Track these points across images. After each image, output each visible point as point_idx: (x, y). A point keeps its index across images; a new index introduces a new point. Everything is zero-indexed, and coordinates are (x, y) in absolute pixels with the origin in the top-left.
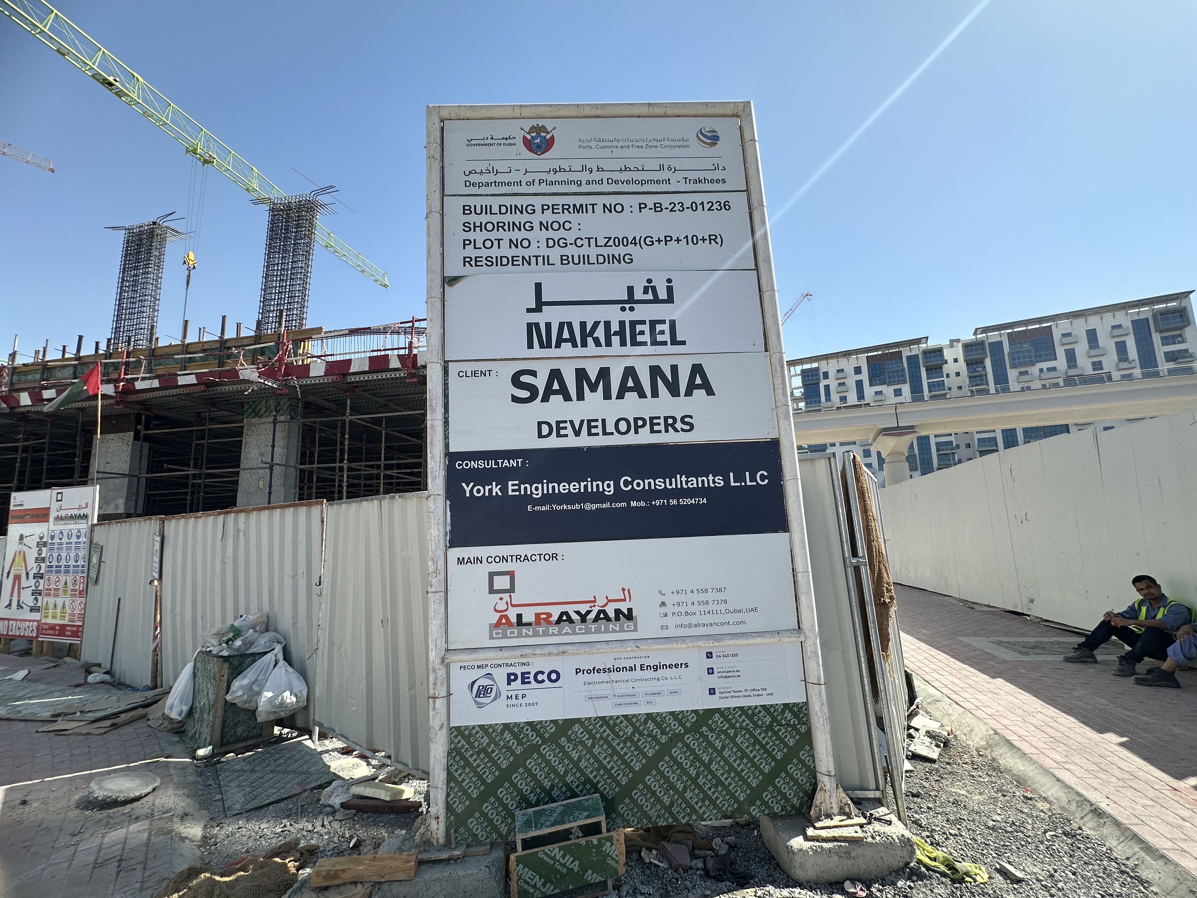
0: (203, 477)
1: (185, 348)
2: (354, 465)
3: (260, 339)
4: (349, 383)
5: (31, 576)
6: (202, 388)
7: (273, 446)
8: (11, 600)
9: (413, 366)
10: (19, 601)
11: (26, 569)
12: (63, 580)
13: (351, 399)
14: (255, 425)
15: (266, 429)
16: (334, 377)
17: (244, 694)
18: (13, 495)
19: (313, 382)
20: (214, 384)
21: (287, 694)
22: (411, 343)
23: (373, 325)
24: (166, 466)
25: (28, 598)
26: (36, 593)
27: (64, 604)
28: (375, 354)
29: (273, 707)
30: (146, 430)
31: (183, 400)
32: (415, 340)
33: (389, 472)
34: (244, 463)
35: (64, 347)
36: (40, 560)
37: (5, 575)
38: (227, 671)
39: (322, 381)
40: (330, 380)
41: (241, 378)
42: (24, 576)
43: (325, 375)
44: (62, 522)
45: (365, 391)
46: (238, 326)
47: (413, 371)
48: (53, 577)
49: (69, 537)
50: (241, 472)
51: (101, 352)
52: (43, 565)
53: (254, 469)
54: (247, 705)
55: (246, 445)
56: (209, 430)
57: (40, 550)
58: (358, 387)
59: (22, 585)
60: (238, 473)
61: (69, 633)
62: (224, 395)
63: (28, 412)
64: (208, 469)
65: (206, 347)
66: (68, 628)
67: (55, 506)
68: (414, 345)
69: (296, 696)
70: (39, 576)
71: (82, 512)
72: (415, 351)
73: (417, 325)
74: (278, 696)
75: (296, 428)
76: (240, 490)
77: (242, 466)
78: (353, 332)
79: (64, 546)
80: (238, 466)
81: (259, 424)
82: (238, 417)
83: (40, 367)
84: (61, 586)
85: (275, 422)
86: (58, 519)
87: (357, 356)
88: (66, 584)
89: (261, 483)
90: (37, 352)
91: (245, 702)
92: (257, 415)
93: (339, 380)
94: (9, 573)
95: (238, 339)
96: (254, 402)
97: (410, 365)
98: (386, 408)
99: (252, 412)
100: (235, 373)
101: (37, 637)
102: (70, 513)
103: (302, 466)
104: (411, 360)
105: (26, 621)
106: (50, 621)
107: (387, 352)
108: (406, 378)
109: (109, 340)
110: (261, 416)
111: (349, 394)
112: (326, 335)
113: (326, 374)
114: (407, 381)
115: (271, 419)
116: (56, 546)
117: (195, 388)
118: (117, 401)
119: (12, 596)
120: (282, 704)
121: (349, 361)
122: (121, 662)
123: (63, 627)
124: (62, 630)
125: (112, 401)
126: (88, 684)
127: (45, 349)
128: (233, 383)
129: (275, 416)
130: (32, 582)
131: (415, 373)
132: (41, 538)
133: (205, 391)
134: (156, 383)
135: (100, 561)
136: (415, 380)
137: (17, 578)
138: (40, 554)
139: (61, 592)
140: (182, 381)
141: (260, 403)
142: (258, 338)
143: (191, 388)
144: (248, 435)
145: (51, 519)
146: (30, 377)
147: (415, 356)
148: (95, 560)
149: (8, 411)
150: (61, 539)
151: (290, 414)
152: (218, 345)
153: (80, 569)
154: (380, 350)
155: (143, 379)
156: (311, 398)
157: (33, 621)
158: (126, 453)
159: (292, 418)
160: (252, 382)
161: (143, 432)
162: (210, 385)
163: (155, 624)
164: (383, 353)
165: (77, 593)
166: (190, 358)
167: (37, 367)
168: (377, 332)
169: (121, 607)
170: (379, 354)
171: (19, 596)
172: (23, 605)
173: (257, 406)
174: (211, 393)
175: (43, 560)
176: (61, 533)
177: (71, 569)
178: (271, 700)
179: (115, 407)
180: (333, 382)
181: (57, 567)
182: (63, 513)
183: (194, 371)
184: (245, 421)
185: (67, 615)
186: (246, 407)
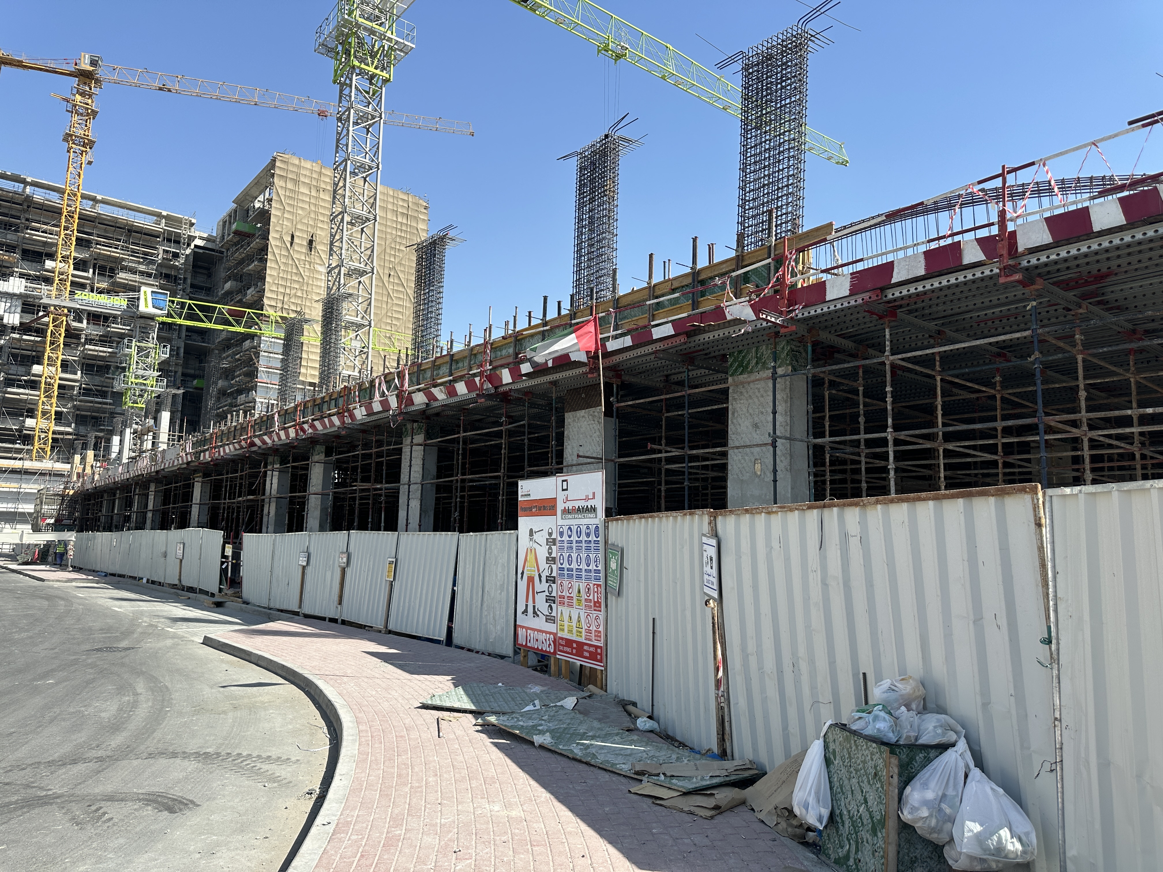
0: (686, 459)
1: (652, 290)
2: (903, 435)
3: (743, 260)
4: (889, 302)
5: (544, 579)
6: (682, 339)
7: (774, 413)
8: (527, 606)
9: (1010, 254)
10: (534, 607)
11: (538, 570)
12: (576, 586)
13: (891, 328)
14: (742, 383)
15: (759, 389)
16: (866, 296)
17: (931, 815)
18: (521, 483)
19: (832, 308)
20: (697, 331)
21: (1005, 833)
22: (1002, 214)
23: (927, 196)
24: (649, 446)
25: (542, 606)
26: (550, 599)
27: (579, 617)
28: (934, 245)
29: (985, 850)
30: (618, 402)
31: (661, 359)
32: (1009, 207)
33: (951, 446)
34: (733, 439)
35: (530, 313)
36: (550, 560)
37: (519, 576)
38: (896, 770)
39: (846, 304)
40: (860, 301)
41: (729, 317)
42: (537, 579)
43: (851, 295)
44: (570, 516)
45: (910, 312)
46: (711, 248)
47: (1011, 262)
48: (566, 583)
49: (579, 534)
50: (731, 452)
51: (564, 312)
52: (554, 567)
53: (746, 446)
54: (935, 835)
55: (733, 414)
56: (689, 395)
57: (550, 548)
58: (901, 306)
59: (537, 589)
60: (725, 454)
61: (587, 655)
62: (706, 346)
63: (510, 390)
64: (692, 448)
65: (676, 284)
66: (586, 648)
67: (561, 496)
68: (1008, 216)
69: (1020, 840)
70: (551, 580)
71: (589, 504)
72: (1011, 227)
73: (1011, 179)
74: (992, 834)
75: (802, 385)
76: (730, 477)
77: (731, 443)
78: (894, 216)
79: (574, 545)
80: (725, 445)
81: (749, 383)
82: (720, 376)
83: (513, 339)
84: (574, 594)
85: (774, 378)
86: (566, 512)
87: (901, 254)
88: (579, 592)
89: (758, 467)
90: (507, 323)
91: (933, 830)
92: (744, 368)
93: (874, 298)
94: (522, 573)
95: (712, 266)
96: (740, 352)
97: (1005, 252)
98: (939, 337)
99: (739, 366)
100: (719, 312)
101: (555, 653)
102: (577, 504)
103: (819, 441)
104: (1006, 243)
105: (543, 632)
106: (566, 635)
107: (957, 238)
108: (998, 275)
109: (572, 296)
110: (751, 372)
111: (886, 320)
112: (839, 234)
113: (854, 291)
114: (1002, 280)
115: (769, 373)
116: (566, 545)
117: (673, 340)
118: (591, 369)
119: (527, 601)
120: (1000, 849)
121: (889, 267)
122: (664, 705)
123: (580, 645)
124: (578, 648)
125: (584, 369)
126: (637, 729)
127: (515, 317)
128: (719, 327)
129: (774, 368)
130: (545, 586)
131: (1014, 266)
132: (550, 534)
133: (685, 343)
134: (628, 341)
135: (622, 567)
136: (1017, 277)
137: (531, 579)
138: (550, 554)
139: (575, 601)
140: (657, 333)
141: (748, 353)
142: (740, 261)
143: (669, 341)
144: (735, 399)
145: (559, 513)
146: (504, 352)
147: (1013, 234)
148: (613, 565)
149: (493, 391)
150: (570, 537)
151: (791, 364)
152: (689, 280)
153: (593, 574)
154: (944, 237)
155: (616, 337)
156: (824, 336)
157: (550, 633)
158: (598, 433)
159: (794, 369)
160: (745, 322)
161: (616, 405)
162: (692, 333)
163: (715, 664)
164: (949, 241)
165: (592, 604)
166: (658, 303)
167: (509, 340)
168: (936, 208)
169: (657, 631)
170: (942, 243)
171: (534, 602)
172: (538, 613)
173: (744, 357)
174: (692, 344)
175: (554, 559)
176: (570, 528)
177: (584, 574)
178: (979, 839)
179: (589, 376)
180: (865, 303)
181: (568, 570)
182: (570, 505)
183: (670, 319)
184: (730, 379)
185: (583, 631)
186: (730, 360)
